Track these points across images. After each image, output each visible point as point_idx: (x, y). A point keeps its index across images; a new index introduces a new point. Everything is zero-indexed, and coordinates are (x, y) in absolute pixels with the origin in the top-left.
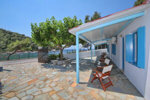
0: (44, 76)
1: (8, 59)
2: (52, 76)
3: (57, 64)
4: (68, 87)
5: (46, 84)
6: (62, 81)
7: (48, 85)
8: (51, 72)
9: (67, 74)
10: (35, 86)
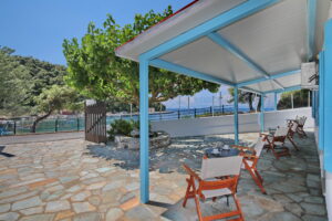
0: (77, 174)
1: (33, 130)
2: (94, 175)
3: (126, 147)
4: (108, 209)
5: (66, 193)
6: (108, 191)
7: (67, 196)
8: (100, 166)
9: (132, 175)
10: (39, 194)
